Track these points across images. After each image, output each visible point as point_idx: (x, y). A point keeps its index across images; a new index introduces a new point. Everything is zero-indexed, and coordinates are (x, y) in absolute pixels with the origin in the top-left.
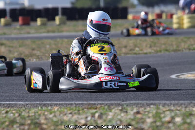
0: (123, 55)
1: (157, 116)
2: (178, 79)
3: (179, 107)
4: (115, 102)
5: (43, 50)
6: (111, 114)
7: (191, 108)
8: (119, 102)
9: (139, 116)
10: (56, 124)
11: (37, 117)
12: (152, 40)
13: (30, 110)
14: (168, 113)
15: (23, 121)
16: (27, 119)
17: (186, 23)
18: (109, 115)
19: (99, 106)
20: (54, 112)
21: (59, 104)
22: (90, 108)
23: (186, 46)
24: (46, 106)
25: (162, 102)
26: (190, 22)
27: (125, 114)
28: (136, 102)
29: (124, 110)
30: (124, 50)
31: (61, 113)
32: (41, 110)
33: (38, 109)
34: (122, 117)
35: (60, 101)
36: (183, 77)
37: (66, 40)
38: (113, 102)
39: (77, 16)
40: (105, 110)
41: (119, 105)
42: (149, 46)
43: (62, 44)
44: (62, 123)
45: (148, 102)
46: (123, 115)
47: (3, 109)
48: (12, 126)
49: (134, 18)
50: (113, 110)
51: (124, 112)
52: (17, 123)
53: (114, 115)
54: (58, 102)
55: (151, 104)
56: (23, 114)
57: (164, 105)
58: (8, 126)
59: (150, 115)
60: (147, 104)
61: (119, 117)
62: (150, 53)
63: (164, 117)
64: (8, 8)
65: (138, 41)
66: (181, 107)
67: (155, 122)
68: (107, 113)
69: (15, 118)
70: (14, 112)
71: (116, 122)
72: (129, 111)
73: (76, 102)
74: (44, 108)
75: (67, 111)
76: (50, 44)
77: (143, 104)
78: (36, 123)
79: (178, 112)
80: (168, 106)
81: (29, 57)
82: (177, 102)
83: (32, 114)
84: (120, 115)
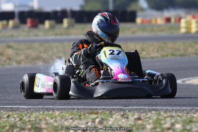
1: (158, 122)
2: (183, 85)
3: (181, 113)
4: (118, 107)
6: (111, 119)
7: (193, 114)
8: (121, 107)
9: (140, 122)
10: (56, 129)
11: (38, 121)
13: (32, 113)
14: (168, 119)
15: (23, 126)
16: (28, 123)
17: (194, 28)
18: (110, 121)
19: (100, 111)
20: (55, 117)
21: (62, 109)
22: (92, 113)
23: (193, 51)
24: (48, 111)
25: (164, 108)
27: (126, 119)
28: (138, 107)
29: (126, 116)
31: (62, 117)
33: (40, 114)
34: (123, 123)
35: (62, 106)
36: (188, 82)
38: (115, 107)
40: (106, 115)
41: (121, 110)
42: (156, 50)
44: (62, 128)
45: (150, 108)
46: (123, 120)
47: (5, 113)
48: (12, 131)
49: (143, 22)
50: (114, 116)
51: (125, 118)
52: (17, 127)
53: (115, 121)
54: (61, 107)
55: (153, 110)
56: (24, 119)
57: (166, 111)
58: (8, 130)
59: (151, 121)
60: (149, 109)
61: (120, 123)
62: (157, 57)
63: (164, 123)
66: (182, 113)
67: (155, 128)
68: (109, 118)
70: (15, 116)
72: (129, 117)
73: (78, 107)
74: (45, 113)
75: (69, 116)
76: (57, 47)
77: (145, 110)
78: (37, 128)
79: (179, 118)
80: (170, 112)
82: (179, 108)
83: (33, 119)
84: (121, 120)
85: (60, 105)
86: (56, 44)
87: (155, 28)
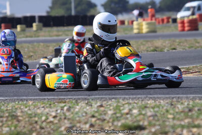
1: (117, 108)
3: (136, 100)
4: (82, 97)
6: (77, 107)
7: (147, 101)
8: (85, 97)
9: (102, 109)
10: (30, 116)
11: (14, 110)
13: (8, 104)
14: (126, 106)
15: (2, 114)
16: (5, 112)
17: (145, 29)
20: (29, 106)
21: (34, 99)
22: (60, 102)
23: (145, 48)
24: (22, 101)
25: (122, 96)
26: (148, 28)
27: (90, 107)
28: (100, 97)
31: (35, 106)
32: (17, 104)
34: (87, 110)
37: (42, 44)
38: (80, 97)
39: (52, 23)
40: (73, 104)
41: (86, 99)
43: (38, 47)
44: (36, 115)
45: (110, 97)
46: (88, 108)
50: (80, 104)
51: (89, 105)
53: (81, 108)
54: (33, 98)
55: (113, 98)
56: (2, 108)
57: (124, 99)
59: (111, 108)
61: (85, 110)
63: (123, 109)
66: (138, 101)
67: (115, 114)
68: (75, 106)
71: (82, 114)
73: (48, 97)
74: (20, 103)
75: (40, 105)
76: (28, 48)
77: (106, 98)
78: (14, 115)
79: (135, 105)
80: (127, 100)
82: (134, 96)
83: (9, 108)
84: (86, 108)
85: (32, 96)
86: (27, 45)
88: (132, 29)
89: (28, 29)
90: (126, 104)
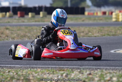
0: (81, 37)
1: (102, 76)
2: (115, 53)
3: (115, 71)
4: (76, 67)
5: (32, 33)
6: (73, 74)
8: (78, 67)
9: (90, 76)
11: (27, 75)
12: (99, 28)
13: (23, 70)
14: (108, 75)
15: (19, 78)
16: (21, 76)
17: (121, 18)
19: (66, 69)
20: (38, 72)
21: (41, 67)
22: (60, 70)
23: (120, 33)
24: (33, 68)
25: (105, 67)
27: (82, 74)
28: (89, 67)
29: (82, 72)
30: (82, 34)
31: (42, 73)
33: (28, 70)
34: (80, 76)
35: (42, 65)
36: (118, 52)
38: (74, 67)
40: (69, 72)
41: (78, 68)
42: (97, 32)
45: (96, 67)
46: (80, 75)
47: (6, 69)
48: (12, 81)
49: (89, 14)
50: (74, 72)
51: (81, 73)
52: (15, 78)
53: (75, 75)
54: (41, 66)
55: (98, 69)
56: (19, 73)
57: (106, 69)
58: (9, 80)
59: (97, 76)
60: (95, 68)
61: (78, 76)
62: (98, 36)
63: (106, 77)
64: (11, 6)
65: (91, 29)
66: (116, 71)
67: (100, 80)
68: (71, 73)
69: (14, 76)
70: (13, 71)
72: (84, 73)
73: (52, 66)
74: (32, 70)
75: (46, 72)
76: (37, 29)
77: (93, 69)
78: (27, 79)
79: (114, 74)
80: (108, 70)
81: (23, 37)
82: (114, 68)
83: (24, 73)
84: (79, 75)
85: (40, 65)
86: (36, 27)
87: (97, 18)
88: (111, 18)
89: (37, 16)
90: (107, 73)
